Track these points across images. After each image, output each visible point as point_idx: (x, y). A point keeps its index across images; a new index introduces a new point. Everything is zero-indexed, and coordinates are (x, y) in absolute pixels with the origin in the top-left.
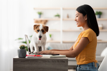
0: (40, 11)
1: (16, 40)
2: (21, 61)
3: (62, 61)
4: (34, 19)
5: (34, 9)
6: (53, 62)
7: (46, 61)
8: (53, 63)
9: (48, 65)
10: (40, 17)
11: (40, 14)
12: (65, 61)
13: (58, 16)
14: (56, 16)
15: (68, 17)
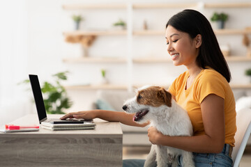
0: (77, 13)
1: (19, 84)
2: (5, 141)
3: (109, 139)
4: (64, 34)
5: (64, 7)
6: (86, 142)
7: (69, 141)
8: (86, 145)
9: (72, 150)
10: (78, 27)
11: (78, 20)
12: (115, 140)
13: (122, 24)
14: (117, 25)
15: (146, 27)
